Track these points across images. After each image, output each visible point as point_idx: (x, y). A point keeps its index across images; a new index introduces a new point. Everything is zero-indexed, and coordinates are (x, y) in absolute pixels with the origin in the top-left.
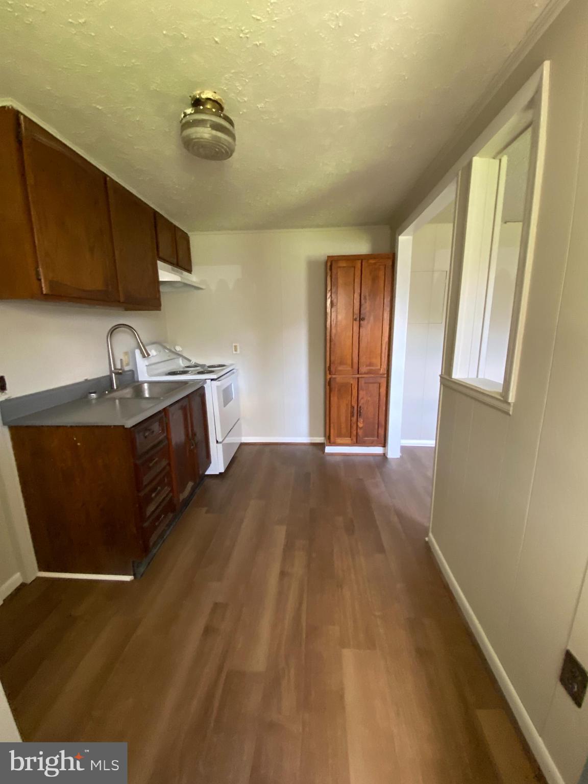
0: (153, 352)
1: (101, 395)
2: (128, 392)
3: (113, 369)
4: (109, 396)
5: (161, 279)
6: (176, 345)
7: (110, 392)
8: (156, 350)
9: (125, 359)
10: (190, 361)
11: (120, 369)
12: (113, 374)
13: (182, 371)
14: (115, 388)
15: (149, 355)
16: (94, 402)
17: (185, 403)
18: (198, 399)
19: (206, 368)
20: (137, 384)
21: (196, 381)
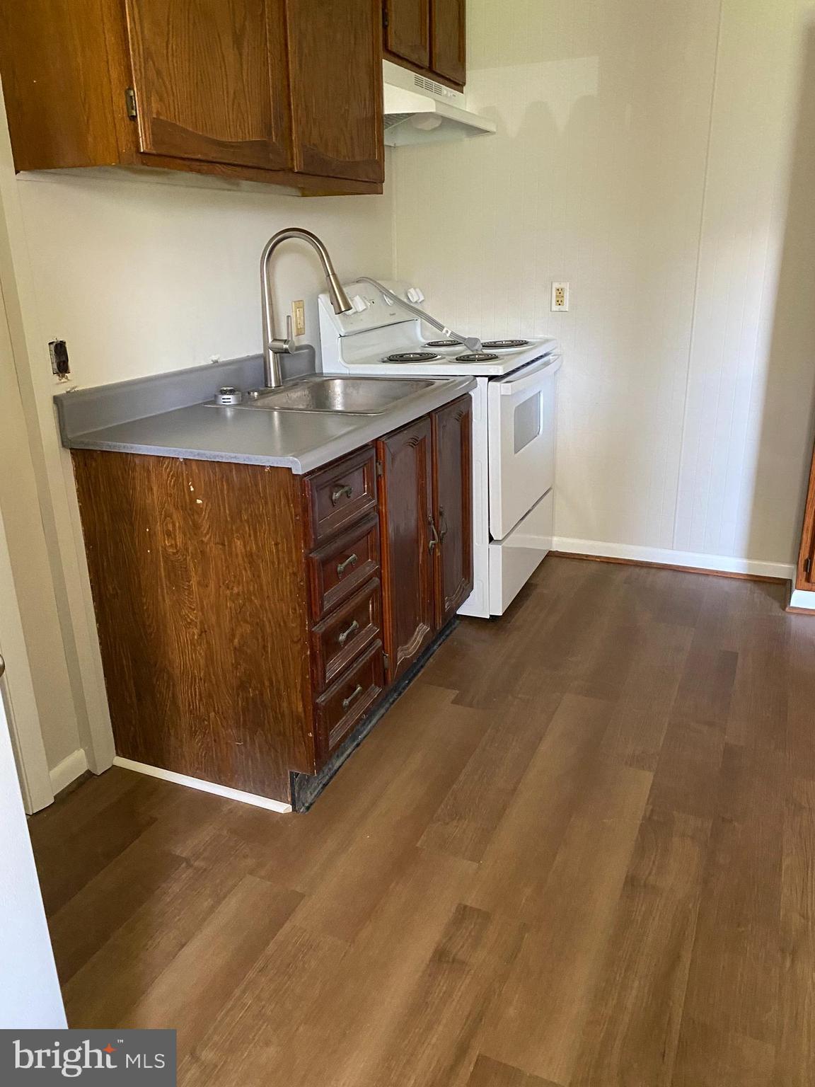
0: (358, 304)
1: (244, 400)
2: (298, 397)
3: (270, 340)
4: (259, 403)
5: (388, 109)
6: (410, 286)
7: (262, 394)
8: (364, 298)
9: (296, 315)
10: (441, 327)
11: (285, 342)
12: (271, 352)
13: (420, 354)
14: (273, 385)
15: (349, 308)
16: (229, 413)
17: (423, 431)
18: (453, 426)
19: (478, 346)
20: (318, 380)
21: (452, 379)
